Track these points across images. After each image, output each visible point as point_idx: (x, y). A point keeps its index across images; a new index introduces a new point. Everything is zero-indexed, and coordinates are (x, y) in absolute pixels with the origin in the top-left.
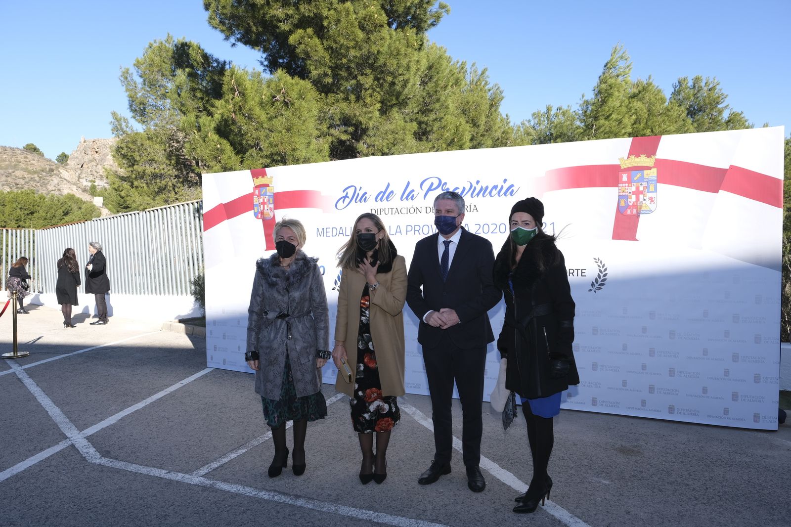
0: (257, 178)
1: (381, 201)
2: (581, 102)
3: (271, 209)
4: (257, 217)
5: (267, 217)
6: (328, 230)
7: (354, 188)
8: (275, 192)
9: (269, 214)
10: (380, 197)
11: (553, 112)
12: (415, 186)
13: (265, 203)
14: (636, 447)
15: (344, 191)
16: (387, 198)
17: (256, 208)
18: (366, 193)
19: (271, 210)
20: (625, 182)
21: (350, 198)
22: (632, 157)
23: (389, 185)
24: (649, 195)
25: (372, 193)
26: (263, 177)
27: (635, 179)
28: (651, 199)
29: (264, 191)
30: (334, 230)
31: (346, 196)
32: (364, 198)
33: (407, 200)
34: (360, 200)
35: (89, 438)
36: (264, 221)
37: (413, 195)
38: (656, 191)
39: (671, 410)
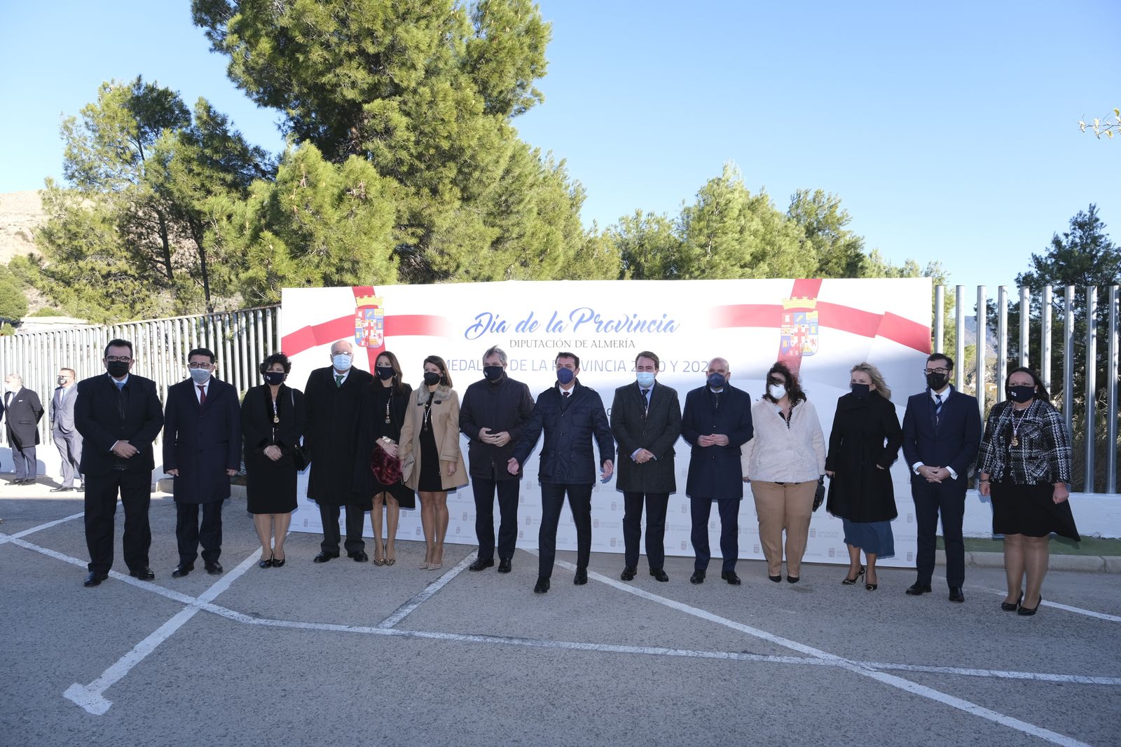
0: (362, 297)
1: (523, 331)
2: (681, 209)
3: (379, 335)
4: (360, 345)
5: (373, 345)
6: (455, 363)
7: (489, 315)
8: (386, 314)
9: (376, 341)
10: (523, 326)
11: (643, 218)
12: (563, 316)
13: (372, 328)
14: (807, 586)
15: (476, 319)
16: (530, 328)
17: (358, 334)
18: (504, 322)
19: (380, 337)
20: (787, 323)
21: (484, 327)
22: (795, 298)
23: (532, 314)
24: (810, 337)
25: (511, 323)
26: (370, 296)
27: (798, 320)
28: (813, 342)
29: (371, 313)
30: (463, 364)
31: (479, 324)
32: (502, 327)
33: (554, 331)
34: (497, 330)
35: (213, 602)
36: (369, 349)
37: (561, 327)
38: (817, 333)
39: (832, 553)
